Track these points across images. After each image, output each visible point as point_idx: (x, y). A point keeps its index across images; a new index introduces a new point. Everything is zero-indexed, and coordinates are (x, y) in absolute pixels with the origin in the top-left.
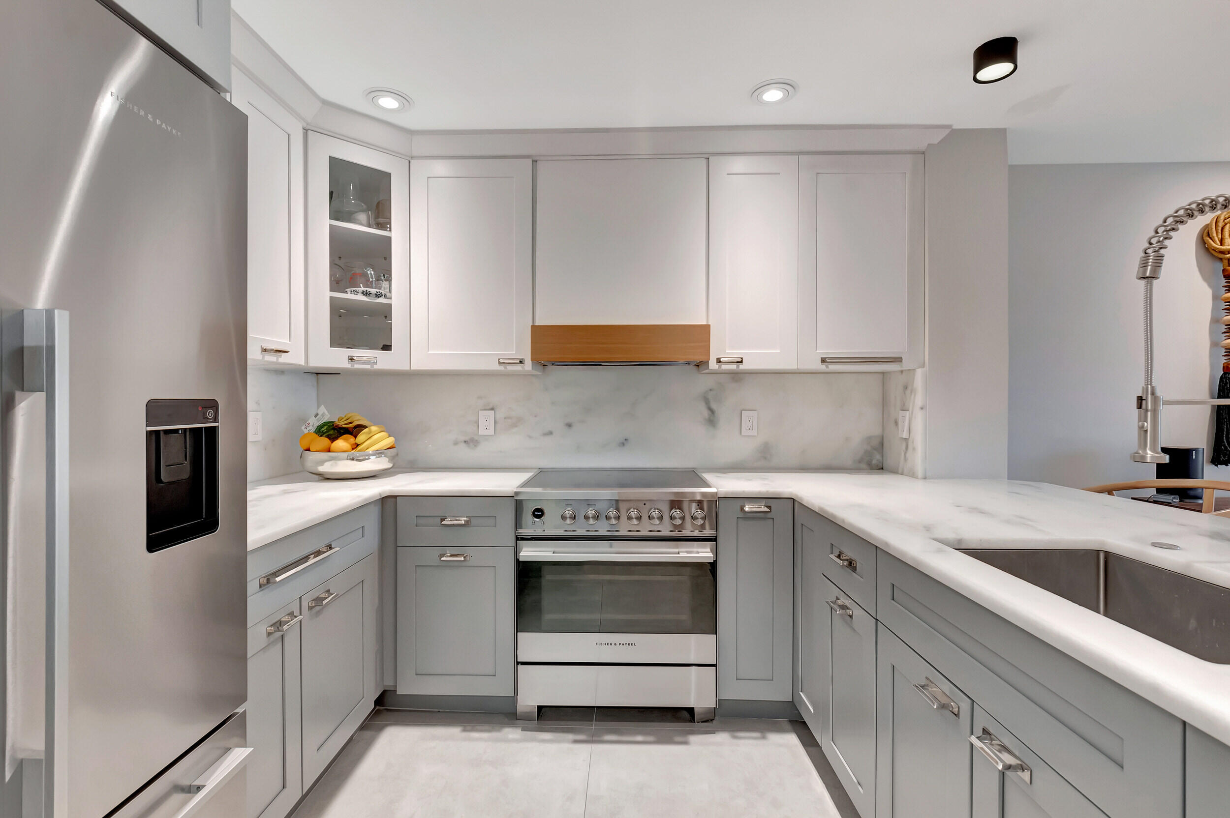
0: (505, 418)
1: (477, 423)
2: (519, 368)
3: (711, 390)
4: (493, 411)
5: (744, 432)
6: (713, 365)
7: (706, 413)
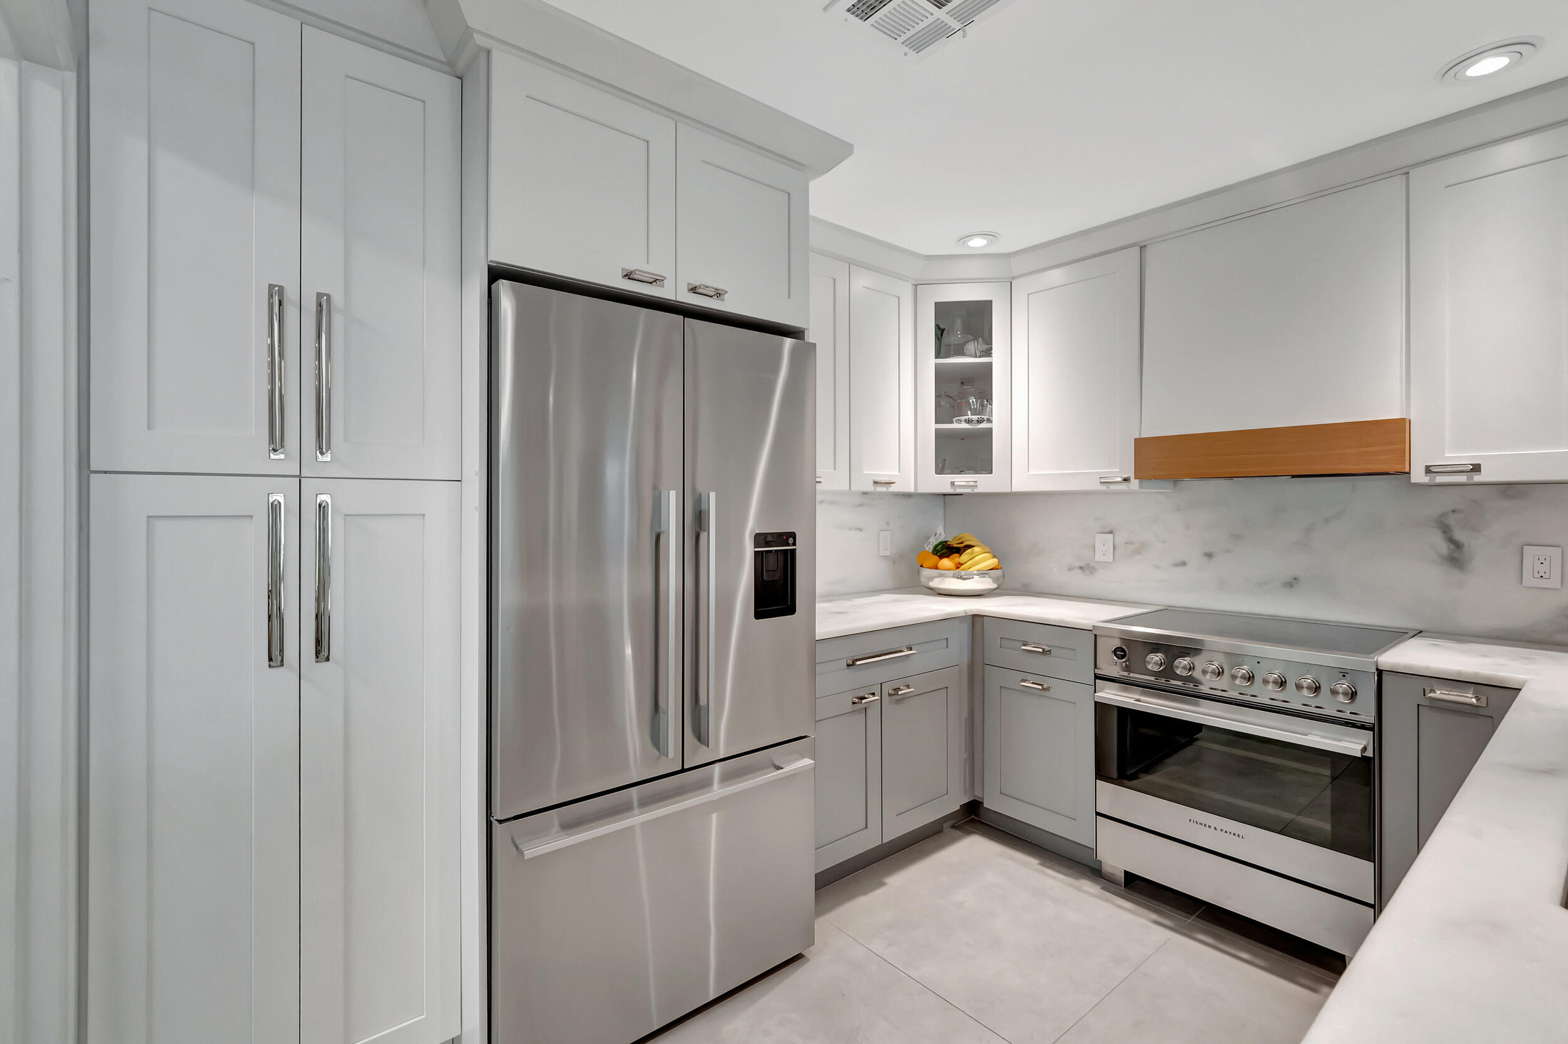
0: (1126, 543)
1: (1094, 547)
2: (1124, 487)
3: (1453, 511)
4: (1112, 535)
5: (1528, 580)
6: (1418, 476)
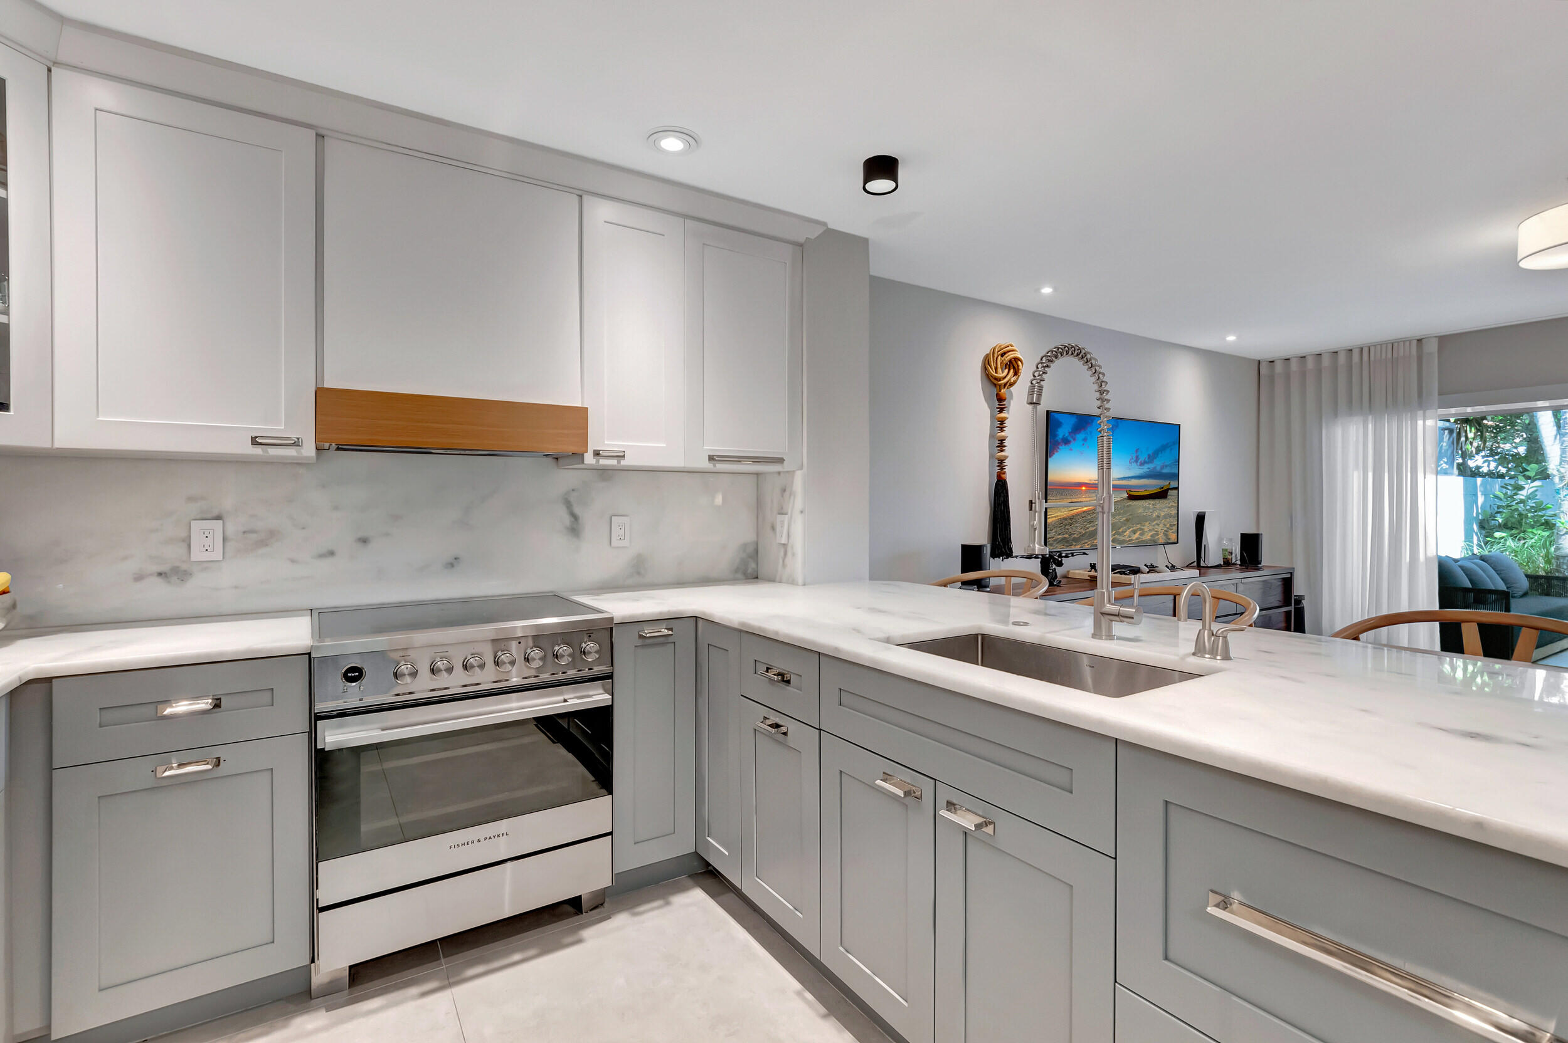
1: (187, 542)
2: (291, 452)
3: (573, 490)
4: (220, 522)
5: (615, 543)
6: (589, 459)
7: (567, 520)
